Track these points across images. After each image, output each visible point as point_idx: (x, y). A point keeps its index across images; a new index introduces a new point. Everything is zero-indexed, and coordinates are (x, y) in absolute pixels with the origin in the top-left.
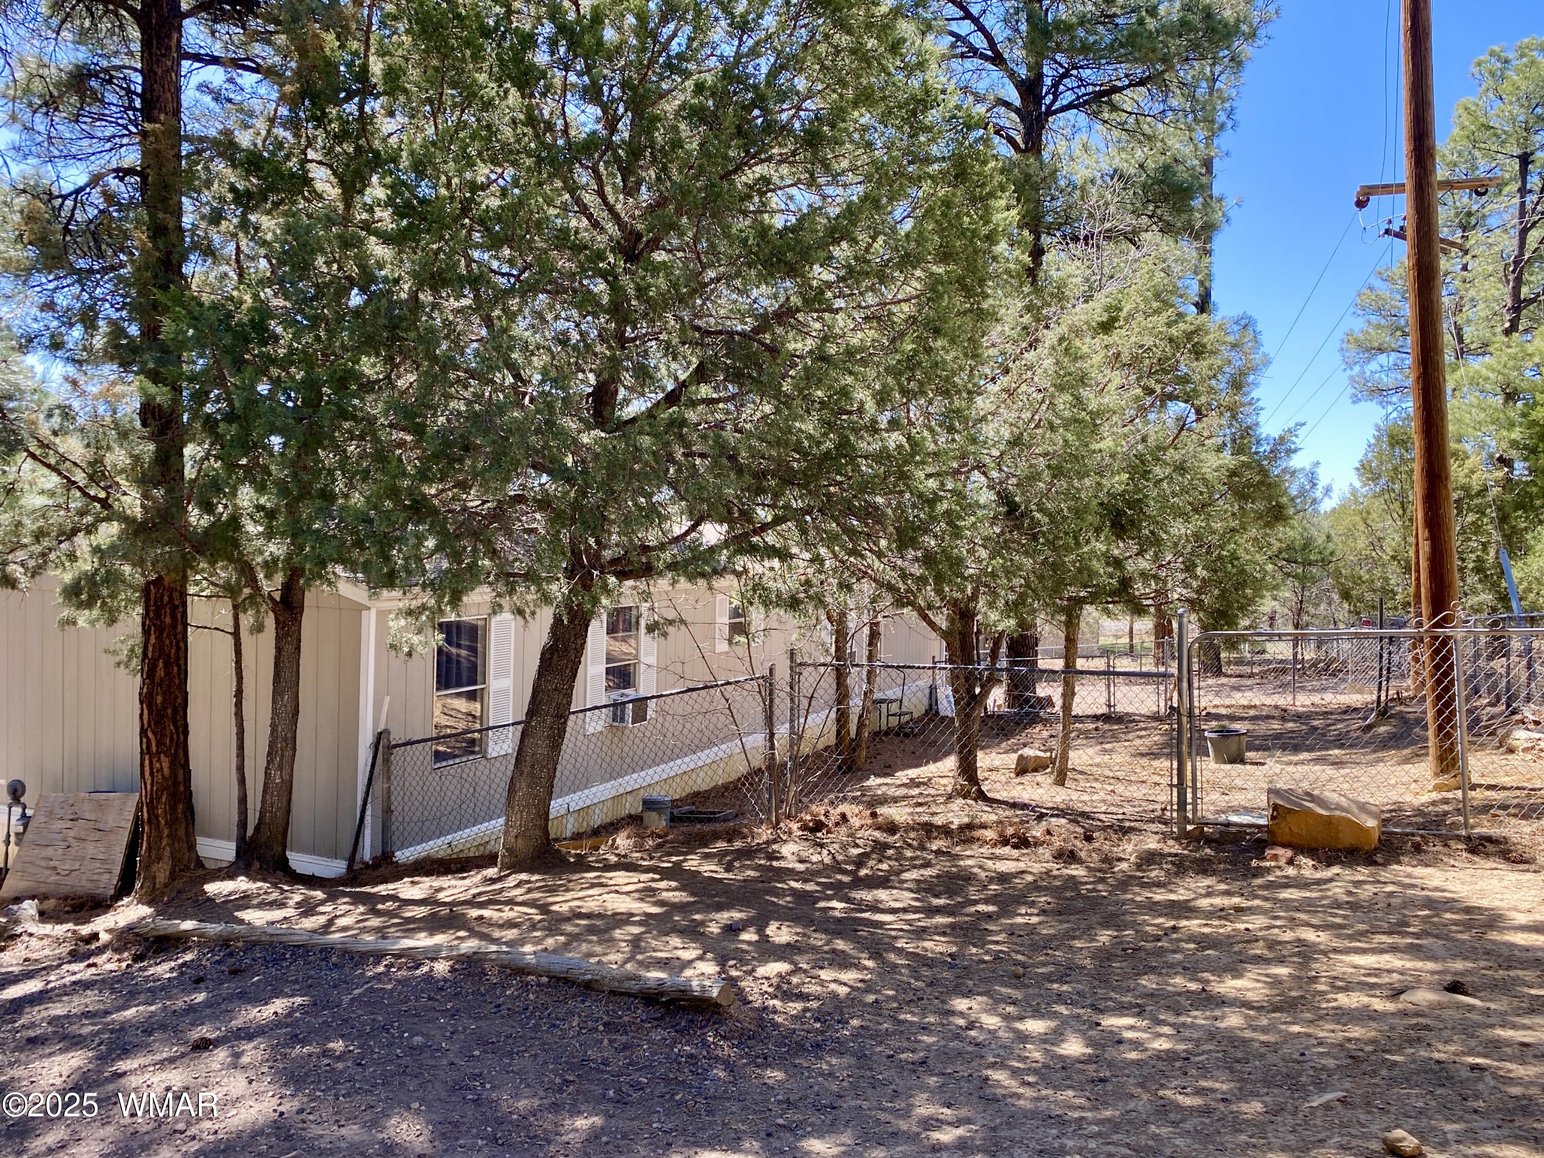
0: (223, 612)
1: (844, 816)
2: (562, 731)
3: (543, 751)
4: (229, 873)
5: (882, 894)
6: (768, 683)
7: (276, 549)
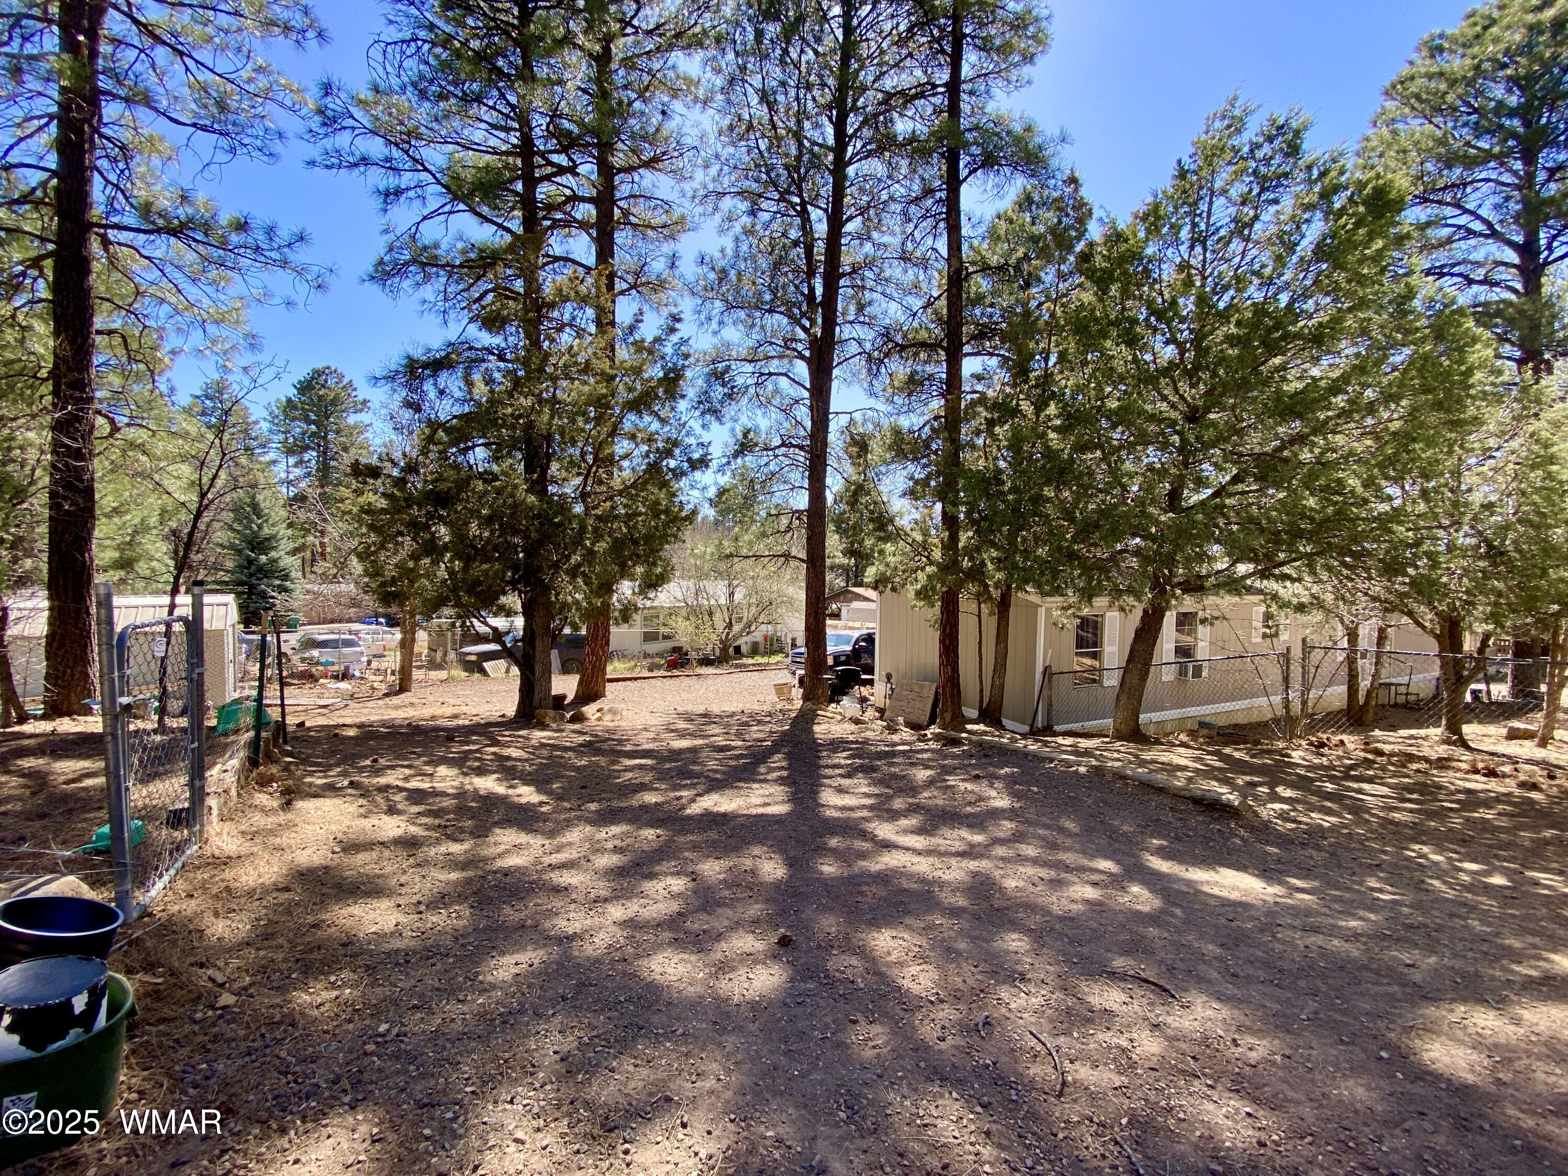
0: (974, 606)
1: (1342, 742)
2: (1147, 673)
3: (1136, 681)
4: (976, 722)
5: (1366, 786)
6: (1286, 657)
7: (999, 576)
